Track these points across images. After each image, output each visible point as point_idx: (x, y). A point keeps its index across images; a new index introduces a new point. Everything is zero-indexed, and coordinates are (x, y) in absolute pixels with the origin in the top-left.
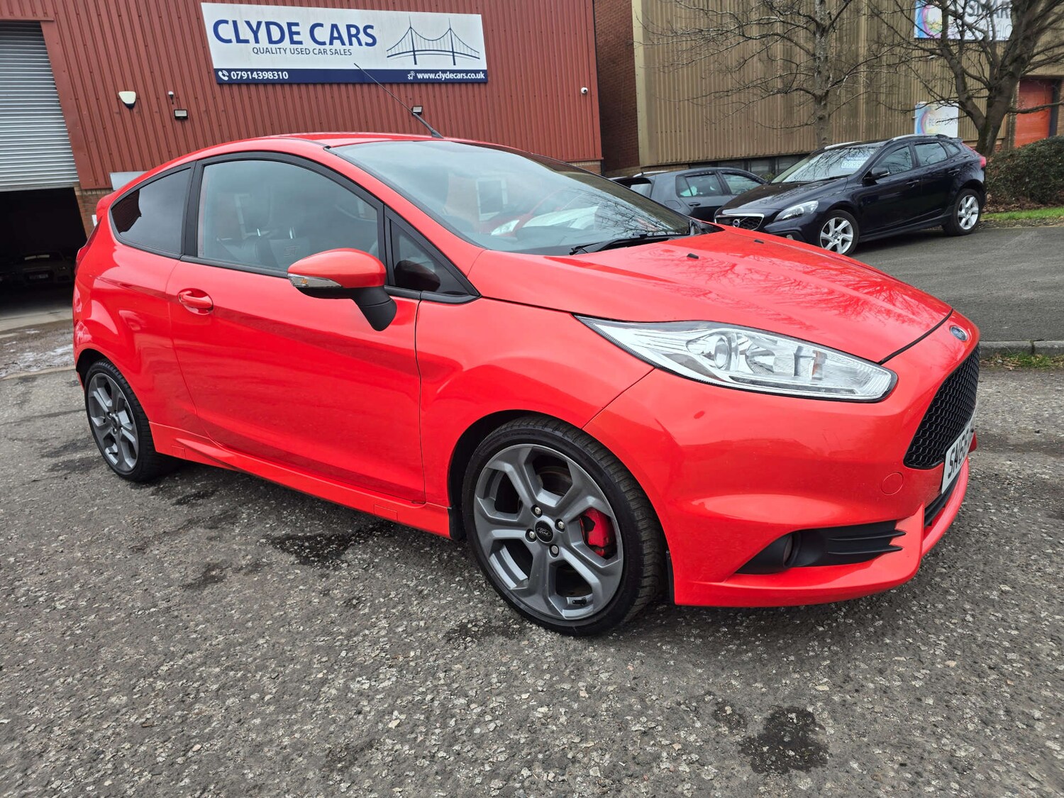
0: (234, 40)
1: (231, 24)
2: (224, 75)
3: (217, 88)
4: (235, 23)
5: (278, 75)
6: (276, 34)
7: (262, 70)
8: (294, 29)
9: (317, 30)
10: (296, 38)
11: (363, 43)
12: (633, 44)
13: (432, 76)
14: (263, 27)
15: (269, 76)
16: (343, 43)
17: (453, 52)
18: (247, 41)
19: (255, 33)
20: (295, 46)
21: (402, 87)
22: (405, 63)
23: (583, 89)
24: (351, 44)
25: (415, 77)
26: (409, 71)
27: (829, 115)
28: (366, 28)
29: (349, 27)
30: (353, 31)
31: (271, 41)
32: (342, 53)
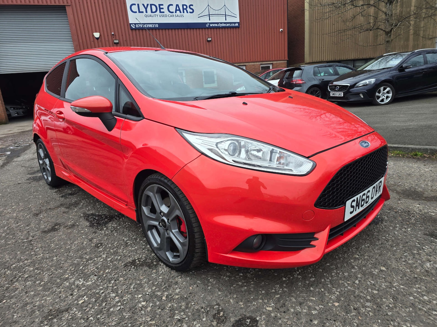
0: (138, 12)
1: (137, 5)
2: (133, 26)
3: (130, 31)
4: (138, 5)
5: (154, 25)
6: (154, 9)
7: (148, 24)
8: (161, 7)
9: (170, 7)
10: (162, 10)
11: (189, 12)
12: (304, 10)
13: (216, 25)
14: (149, 6)
15: (151, 26)
16: (180, 12)
17: (225, 15)
18: (143, 12)
19: (146, 9)
20: (161, 14)
21: (204, 30)
22: (205, 20)
23: (281, 30)
24: (184, 12)
25: (209, 26)
26: (207, 23)
27: (392, 40)
28: (190, 5)
29: (183, 5)
30: (185, 7)
31: (152, 12)
32: (180, 16)
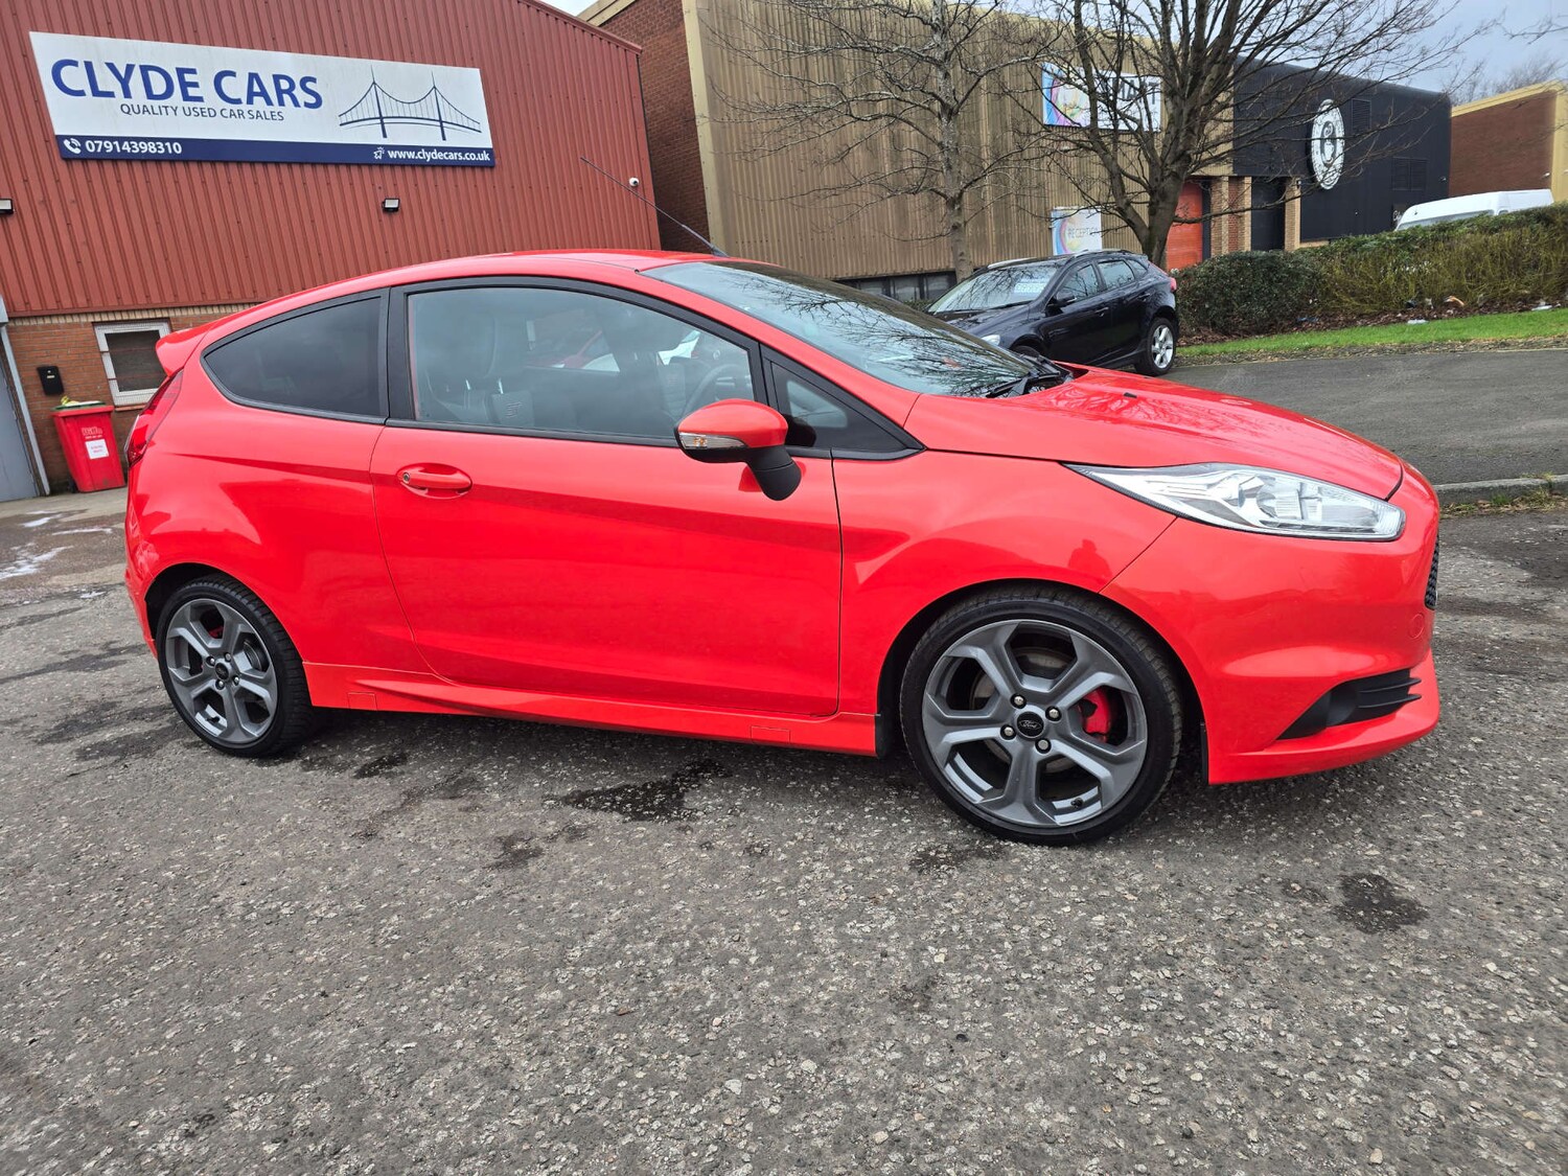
0: (88, 91)
1: (82, 66)
2: (73, 146)
3: (61, 166)
4: (89, 66)
5: (166, 147)
6: (159, 86)
7: (138, 140)
8: (188, 78)
9: (225, 81)
10: (192, 92)
11: (302, 104)
12: (694, 119)
13: (411, 155)
14: (137, 73)
15: (151, 148)
16: (269, 102)
17: (440, 121)
18: (110, 94)
19: (125, 83)
20: (191, 104)
21: (365, 170)
22: (368, 135)
23: (632, 180)
24: (281, 103)
25: (385, 156)
26: (375, 147)
27: (965, 223)
28: (304, 81)
29: (277, 78)
30: (285, 85)
31: (150, 95)
32: (269, 116)
